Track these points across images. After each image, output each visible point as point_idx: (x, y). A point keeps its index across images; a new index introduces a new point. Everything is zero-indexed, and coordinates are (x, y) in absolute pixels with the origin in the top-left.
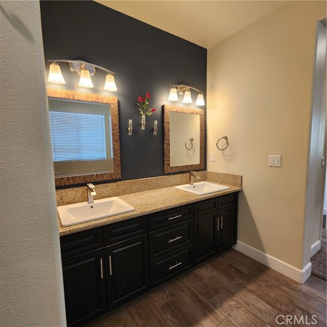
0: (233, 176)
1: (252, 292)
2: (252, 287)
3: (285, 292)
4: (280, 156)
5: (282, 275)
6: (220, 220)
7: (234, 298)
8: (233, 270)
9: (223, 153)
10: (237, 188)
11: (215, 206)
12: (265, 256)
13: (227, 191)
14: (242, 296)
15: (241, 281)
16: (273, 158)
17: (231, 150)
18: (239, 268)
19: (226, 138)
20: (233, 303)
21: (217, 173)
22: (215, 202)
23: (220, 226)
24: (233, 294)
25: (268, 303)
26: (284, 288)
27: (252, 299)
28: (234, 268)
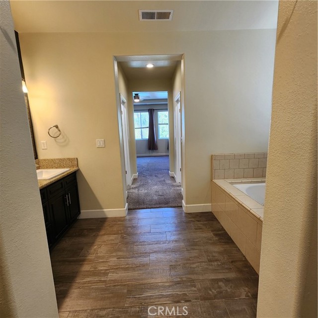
0: (69, 159)
1: (104, 235)
2: (102, 232)
3: (120, 224)
4: (103, 140)
5: (115, 218)
6: (68, 197)
7: (95, 244)
8: (86, 231)
9: (55, 141)
10: (75, 169)
11: (62, 187)
12: (103, 211)
13: (68, 172)
14: (99, 241)
15: (94, 234)
16: (99, 142)
17: (63, 137)
18: (89, 228)
19: (57, 127)
20: (95, 247)
21: (52, 160)
22: (62, 183)
23: (69, 202)
24: (93, 243)
25: (115, 234)
26: (119, 223)
27: (106, 238)
28: (86, 229)
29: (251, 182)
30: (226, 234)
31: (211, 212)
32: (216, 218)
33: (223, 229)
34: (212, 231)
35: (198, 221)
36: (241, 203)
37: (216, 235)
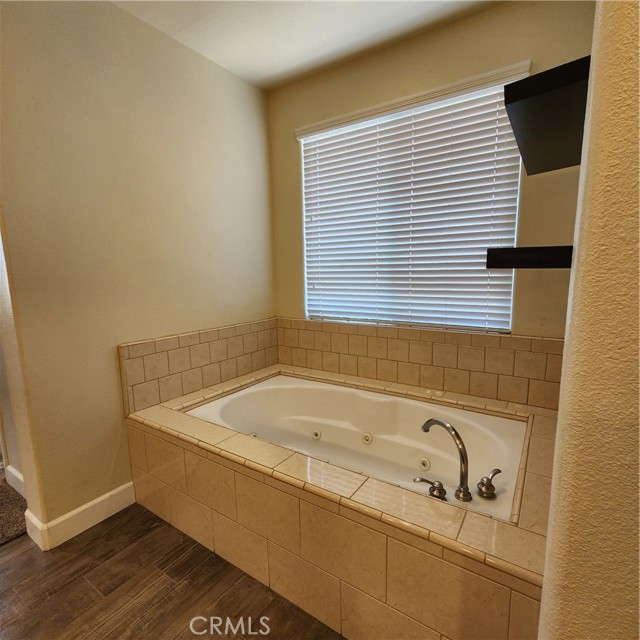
29: (222, 395)
30: (202, 550)
31: (136, 506)
32: (156, 519)
33: (189, 541)
34: (162, 566)
35: (106, 556)
36: (242, 461)
37: (177, 572)
